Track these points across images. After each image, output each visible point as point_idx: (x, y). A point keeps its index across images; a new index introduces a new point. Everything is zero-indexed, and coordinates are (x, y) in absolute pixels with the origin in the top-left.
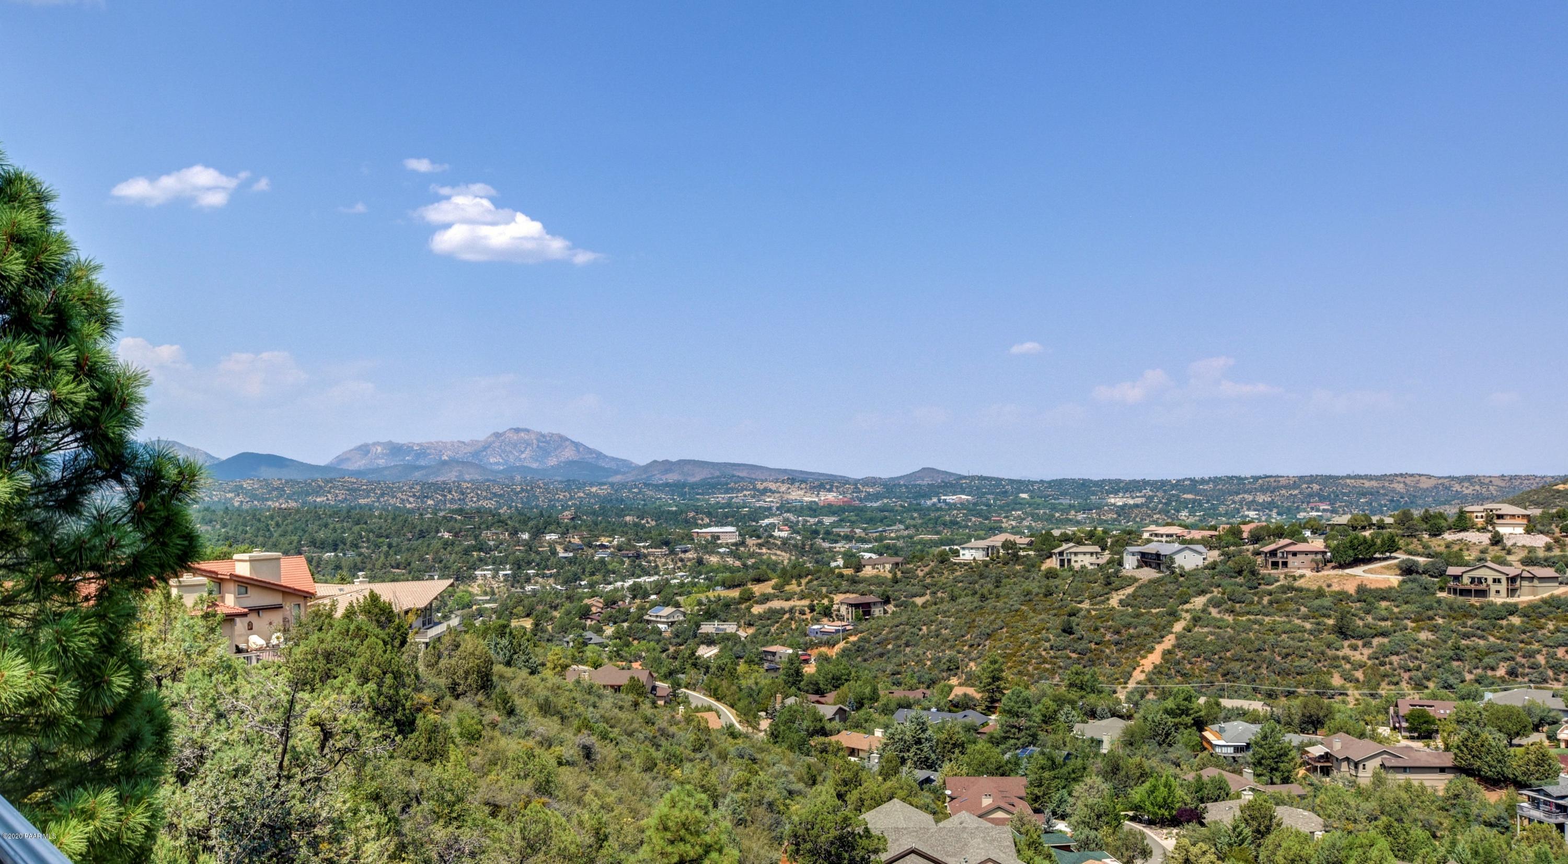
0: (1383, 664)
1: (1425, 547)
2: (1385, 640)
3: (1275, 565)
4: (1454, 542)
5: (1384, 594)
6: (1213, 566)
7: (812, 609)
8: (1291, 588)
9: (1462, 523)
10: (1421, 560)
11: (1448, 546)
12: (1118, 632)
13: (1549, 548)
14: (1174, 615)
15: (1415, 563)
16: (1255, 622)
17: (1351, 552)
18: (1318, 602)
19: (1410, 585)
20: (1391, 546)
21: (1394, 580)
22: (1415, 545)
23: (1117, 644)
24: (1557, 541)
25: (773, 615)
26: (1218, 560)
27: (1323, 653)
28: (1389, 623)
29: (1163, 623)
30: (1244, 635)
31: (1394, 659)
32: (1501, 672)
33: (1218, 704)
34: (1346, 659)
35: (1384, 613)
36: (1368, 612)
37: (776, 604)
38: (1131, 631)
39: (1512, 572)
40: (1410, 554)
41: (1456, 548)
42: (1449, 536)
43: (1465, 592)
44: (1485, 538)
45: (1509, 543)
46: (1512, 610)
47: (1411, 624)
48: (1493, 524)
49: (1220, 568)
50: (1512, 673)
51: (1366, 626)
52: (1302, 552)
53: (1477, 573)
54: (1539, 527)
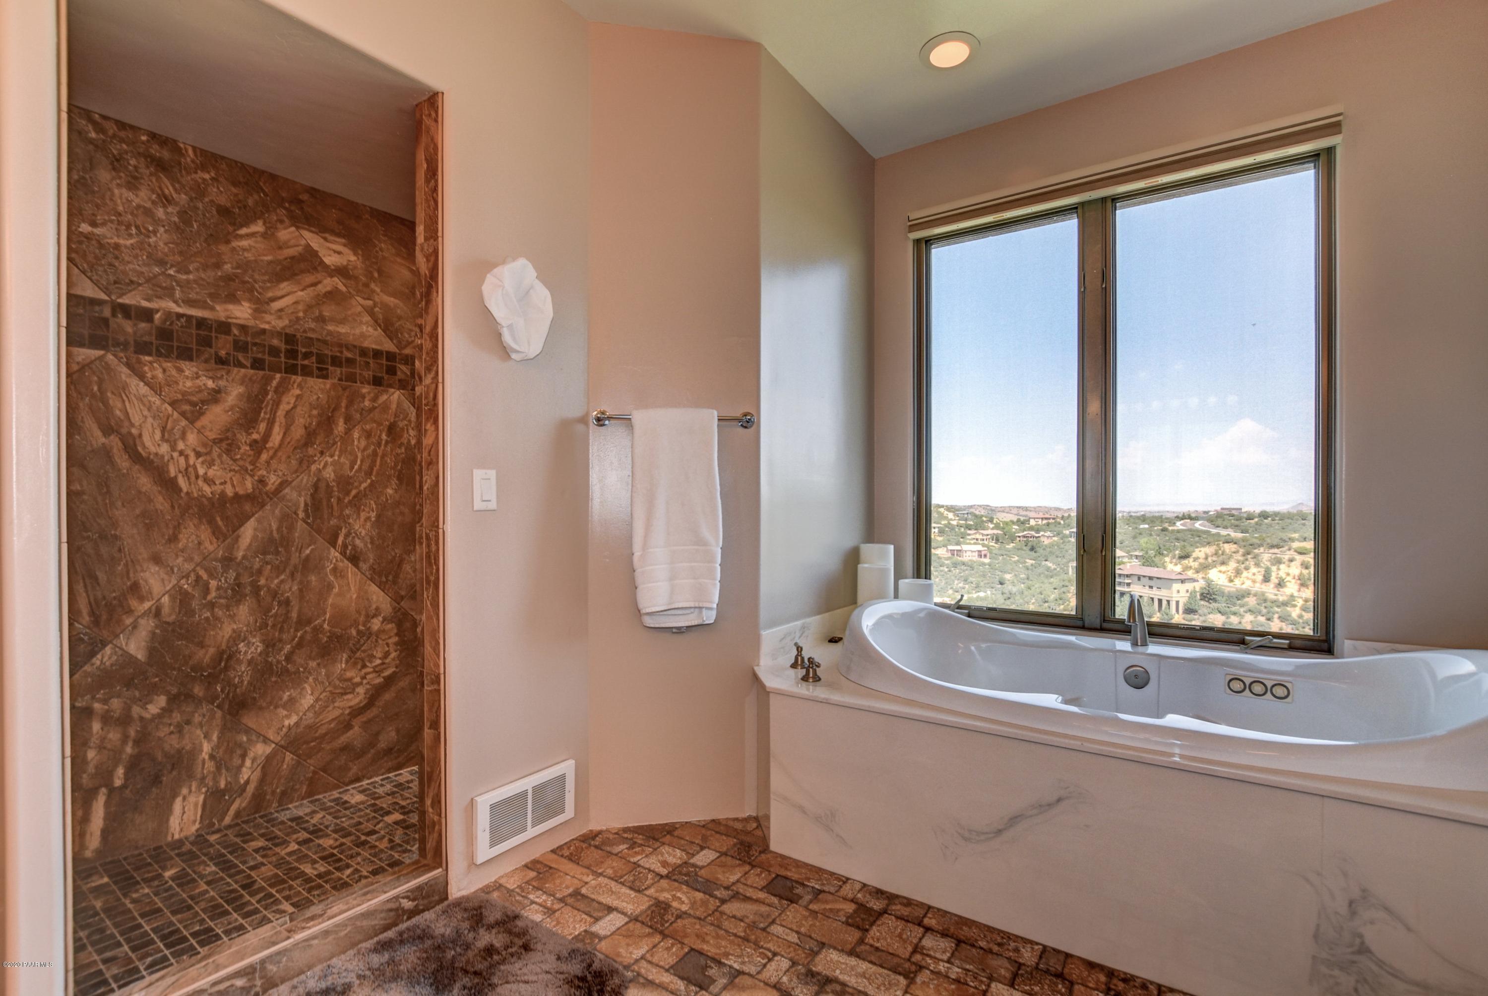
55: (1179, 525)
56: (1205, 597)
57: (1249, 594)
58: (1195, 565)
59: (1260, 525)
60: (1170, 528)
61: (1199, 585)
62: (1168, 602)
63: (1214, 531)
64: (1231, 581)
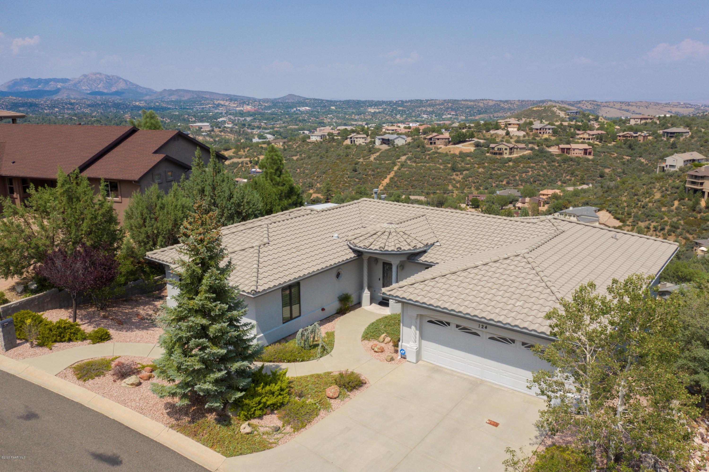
0: (466, 181)
1: (484, 136)
2: (468, 172)
3: (431, 143)
4: (493, 134)
5: (468, 155)
6: (409, 144)
7: (251, 162)
8: (437, 153)
9: (497, 127)
10: (482, 141)
11: (491, 136)
12: (373, 171)
13: (524, 136)
14: (394, 164)
15: (479, 142)
16: (423, 166)
17: (458, 139)
18: (445, 158)
19: (477, 151)
20: (472, 136)
21: (472, 149)
22: (481, 135)
23: (373, 175)
24: (527, 134)
25: (235, 165)
26: (411, 141)
27: (446, 177)
28: (469, 166)
29: (390, 167)
30: (419, 171)
31: (470, 179)
32: (504, 183)
33: (409, 198)
34: (454, 179)
35: (468, 162)
36: (462, 162)
37: (235, 160)
38: (378, 170)
39: (511, 146)
40: (479, 139)
41: (494, 137)
42: (492, 132)
43: (495, 154)
44: (503, 133)
45: (511, 134)
46: (510, 160)
47: (477, 166)
48: (507, 127)
49: (411, 145)
50: (508, 183)
51: (461, 167)
52: (441, 139)
53: (500, 147)
54: (522, 128)
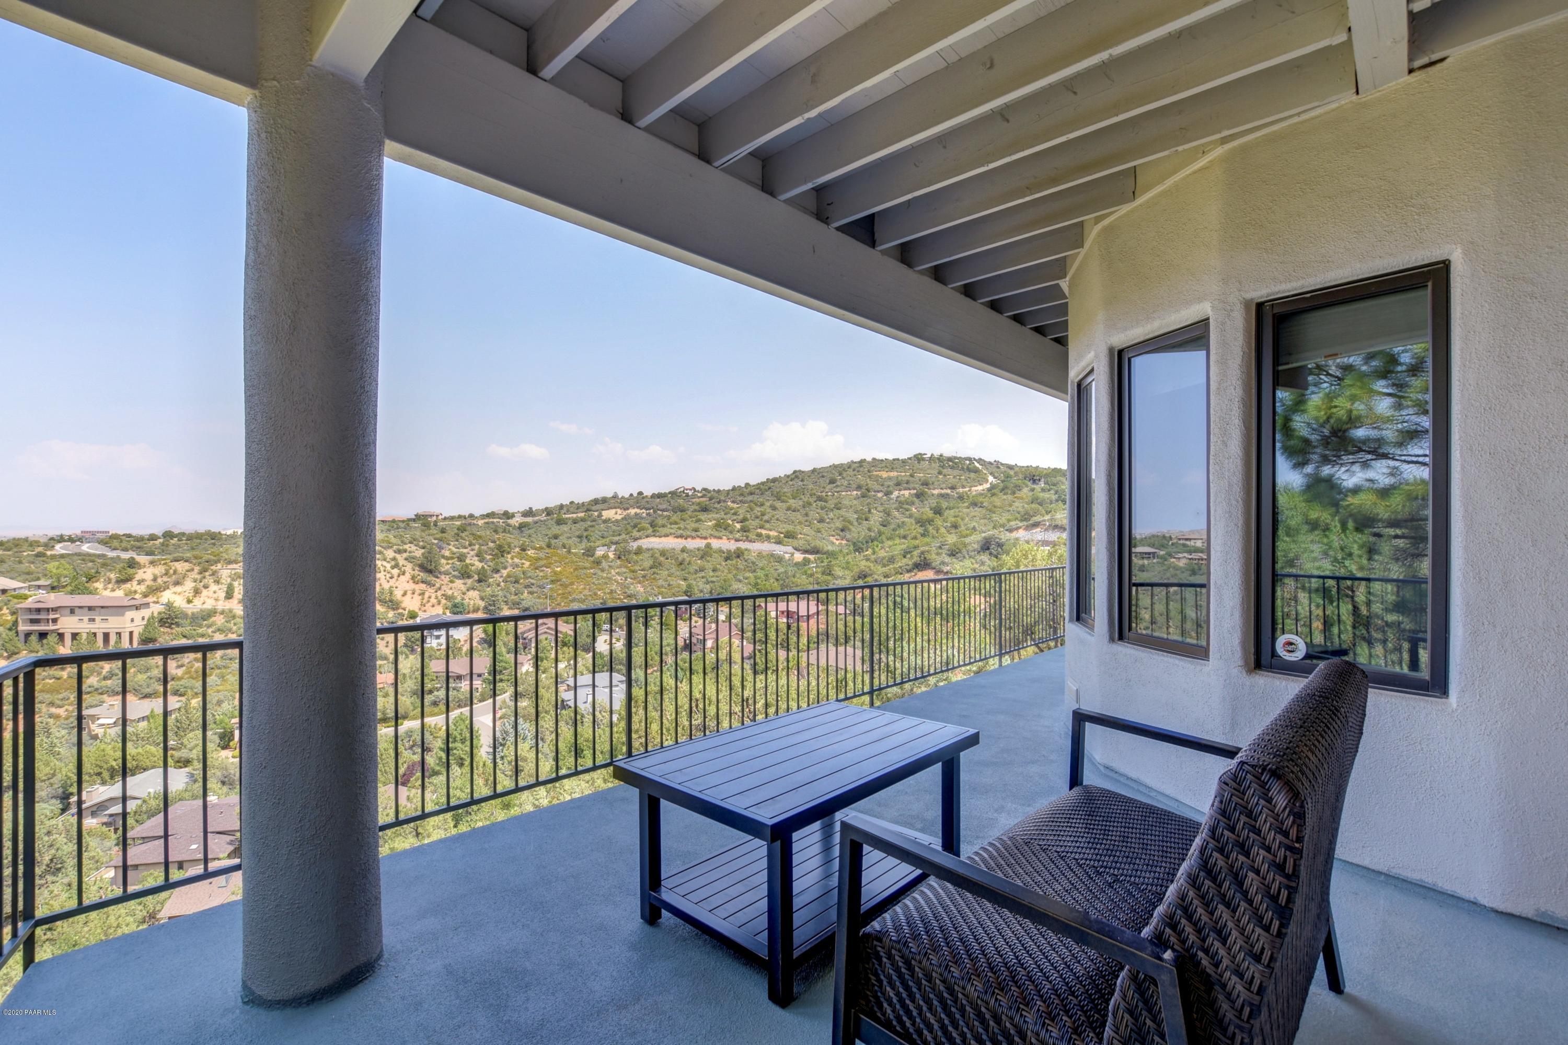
55: (59, 549)
56: (165, 623)
57: (216, 612)
58: (142, 588)
59: (167, 546)
60: (49, 553)
61: (156, 609)
62: (119, 634)
63: (112, 554)
64: (189, 601)
